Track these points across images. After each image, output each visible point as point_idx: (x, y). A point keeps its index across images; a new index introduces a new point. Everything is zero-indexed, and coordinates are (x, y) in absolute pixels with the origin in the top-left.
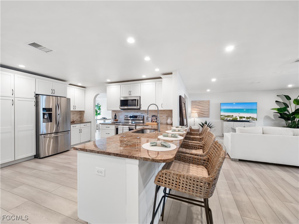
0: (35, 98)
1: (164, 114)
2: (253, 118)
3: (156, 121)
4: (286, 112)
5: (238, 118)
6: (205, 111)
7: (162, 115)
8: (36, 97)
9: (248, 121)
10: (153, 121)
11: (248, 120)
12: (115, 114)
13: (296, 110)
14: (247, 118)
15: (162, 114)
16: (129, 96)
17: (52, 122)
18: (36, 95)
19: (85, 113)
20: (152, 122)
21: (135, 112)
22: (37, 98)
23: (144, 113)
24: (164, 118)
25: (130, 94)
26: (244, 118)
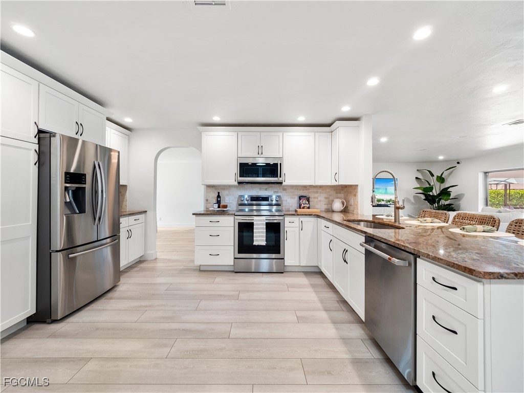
0: (36, 141)
1: (320, 193)
3: (308, 206)
4: (431, 193)
7: (316, 195)
8: (39, 139)
9: (388, 206)
10: (303, 206)
12: (219, 193)
14: (387, 201)
15: (317, 192)
16: (259, 156)
17: (84, 212)
18: (40, 132)
19: (127, 191)
20: (300, 208)
21: (260, 189)
22: (41, 142)
23: (281, 190)
24: (320, 201)
25: (260, 153)
26: (383, 200)
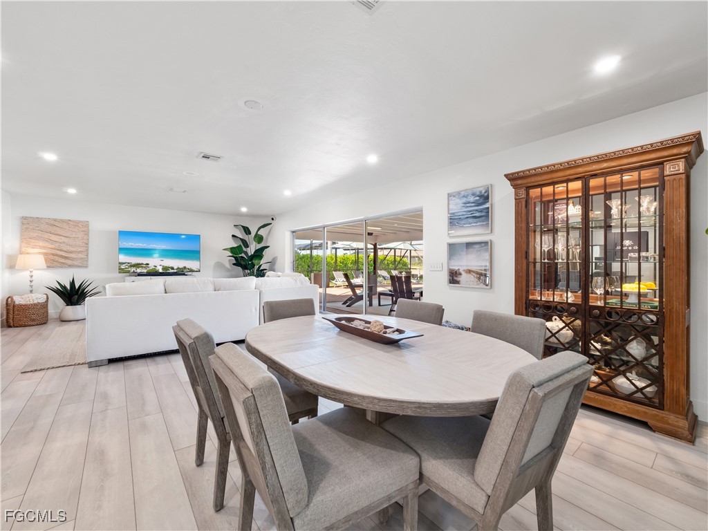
4: (243, 255)
5: (160, 269)
6: (73, 249)
13: (256, 251)
26: (172, 269)
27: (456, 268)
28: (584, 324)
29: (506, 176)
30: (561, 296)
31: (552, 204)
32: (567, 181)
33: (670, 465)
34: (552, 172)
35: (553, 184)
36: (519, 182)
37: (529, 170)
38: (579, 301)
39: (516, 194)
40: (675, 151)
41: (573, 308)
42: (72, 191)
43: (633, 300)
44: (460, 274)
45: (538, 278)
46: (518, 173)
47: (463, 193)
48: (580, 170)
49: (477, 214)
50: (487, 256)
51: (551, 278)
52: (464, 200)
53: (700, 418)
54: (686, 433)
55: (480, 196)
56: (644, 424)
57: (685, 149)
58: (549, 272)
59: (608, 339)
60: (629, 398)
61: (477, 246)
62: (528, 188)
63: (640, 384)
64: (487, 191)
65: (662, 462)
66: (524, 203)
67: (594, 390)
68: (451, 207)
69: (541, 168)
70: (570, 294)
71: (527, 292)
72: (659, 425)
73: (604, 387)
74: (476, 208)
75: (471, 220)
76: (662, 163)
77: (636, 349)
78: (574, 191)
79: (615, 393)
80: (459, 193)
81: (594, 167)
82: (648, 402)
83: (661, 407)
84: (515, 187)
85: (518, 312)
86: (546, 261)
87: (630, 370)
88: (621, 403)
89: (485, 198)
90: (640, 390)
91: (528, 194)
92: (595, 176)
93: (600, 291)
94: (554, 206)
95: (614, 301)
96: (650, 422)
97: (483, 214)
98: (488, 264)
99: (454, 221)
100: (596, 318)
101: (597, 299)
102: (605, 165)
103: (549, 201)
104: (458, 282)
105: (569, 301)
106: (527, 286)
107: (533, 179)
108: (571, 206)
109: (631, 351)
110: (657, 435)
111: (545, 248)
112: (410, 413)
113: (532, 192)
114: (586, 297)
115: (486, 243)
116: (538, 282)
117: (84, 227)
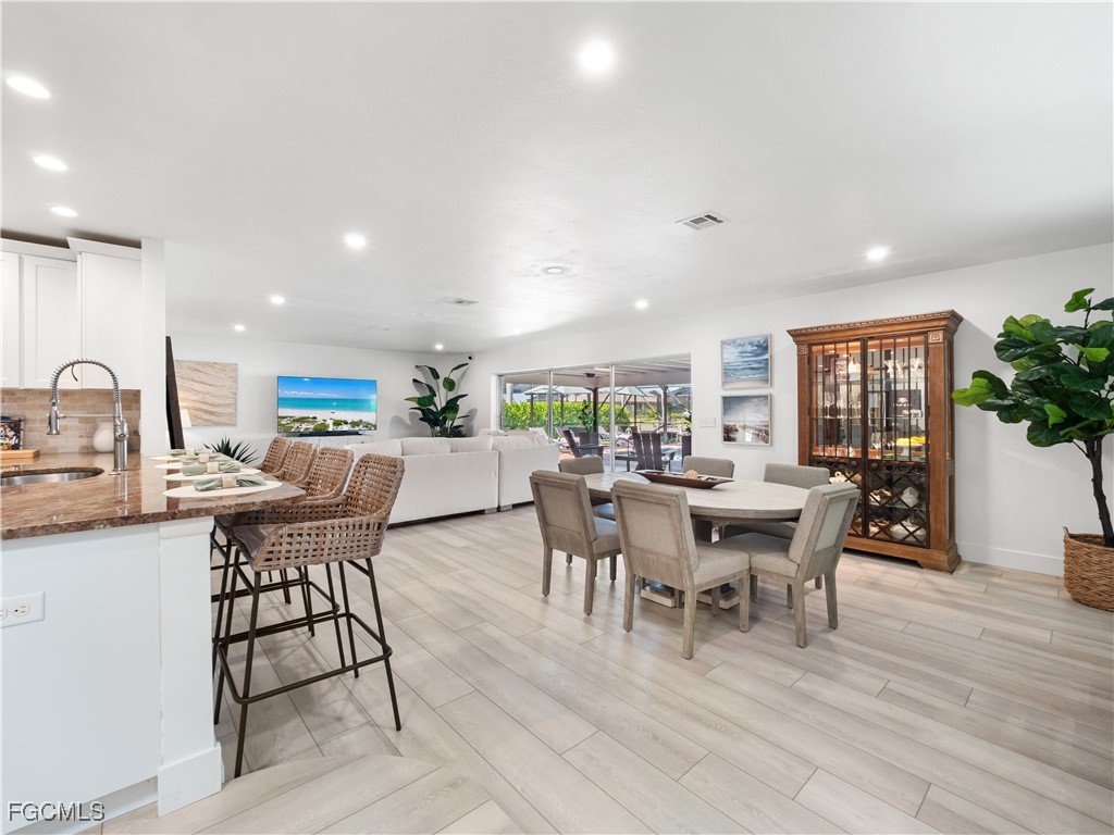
2: (368, 426)
4: (432, 407)
5: (330, 423)
6: (222, 402)
9: (357, 433)
11: (357, 429)
13: (448, 403)
14: (354, 424)
26: (346, 423)
27: (732, 424)
28: (863, 478)
29: (789, 332)
30: (843, 452)
31: (833, 360)
32: (848, 341)
33: (928, 586)
34: (833, 332)
35: (835, 343)
36: (802, 338)
37: (811, 329)
38: (860, 456)
39: (799, 350)
40: (935, 323)
41: (854, 463)
42: (240, 328)
43: (906, 453)
44: (737, 430)
45: (821, 434)
46: (800, 330)
47: (739, 341)
48: (859, 332)
49: (755, 366)
50: (767, 412)
51: (833, 434)
52: (740, 349)
53: (963, 559)
54: (946, 565)
55: (759, 346)
56: (914, 563)
57: (943, 323)
58: (831, 428)
59: (888, 494)
60: (903, 542)
61: (755, 400)
62: (810, 345)
63: (912, 529)
64: (766, 341)
65: (922, 584)
66: (806, 360)
67: (873, 538)
68: (725, 355)
69: (823, 327)
70: (851, 449)
71: (811, 448)
72: (926, 561)
73: (882, 536)
74: (754, 359)
75: (749, 372)
76: (926, 332)
77: (909, 498)
78: (854, 348)
79: (891, 539)
80: (734, 341)
81: (871, 331)
82: (919, 544)
83: (928, 547)
84: (797, 343)
85: (801, 463)
86: (828, 417)
87: (905, 518)
88: (896, 546)
89: (763, 347)
90: (911, 534)
91: (810, 351)
92: (872, 338)
93: (878, 446)
94: (835, 361)
95: (890, 454)
96: (920, 560)
97: (762, 365)
98: (767, 419)
99: (728, 373)
100: (875, 470)
101: (875, 454)
102: (880, 330)
103: (831, 356)
104: (734, 440)
105: (851, 456)
106: (811, 442)
107: (815, 337)
108: (851, 363)
109: (905, 500)
110: (925, 570)
111: (828, 404)
112: (751, 517)
113: (814, 348)
114: (865, 452)
115: (766, 397)
116: (821, 439)
117: (231, 371)
